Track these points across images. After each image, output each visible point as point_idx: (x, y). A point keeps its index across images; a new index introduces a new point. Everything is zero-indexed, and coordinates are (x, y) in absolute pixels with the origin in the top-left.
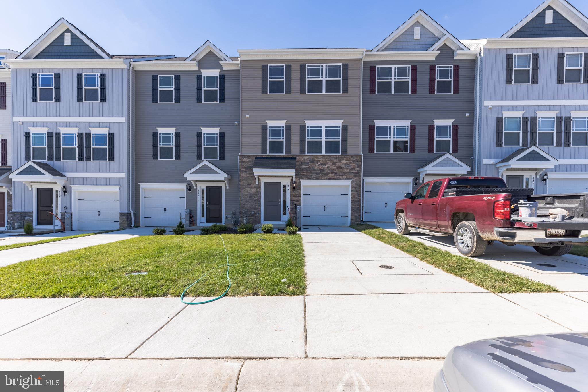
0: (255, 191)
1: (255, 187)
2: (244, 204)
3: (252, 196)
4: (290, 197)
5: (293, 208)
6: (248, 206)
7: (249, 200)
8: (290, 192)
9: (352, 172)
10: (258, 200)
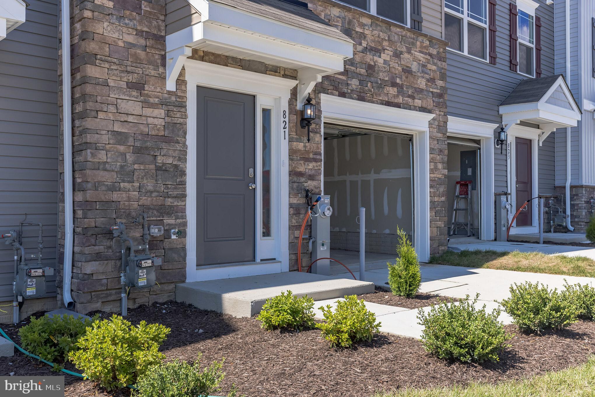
0: (160, 122)
1: (163, 103)
2: (113, 188)
3: (147, 148)
4: (291, 159)
5: (299, 204)
6: (129, 199)
7: (136, 166)
8: (291, 141)
9: (431, 90)
10: (176, 166)
